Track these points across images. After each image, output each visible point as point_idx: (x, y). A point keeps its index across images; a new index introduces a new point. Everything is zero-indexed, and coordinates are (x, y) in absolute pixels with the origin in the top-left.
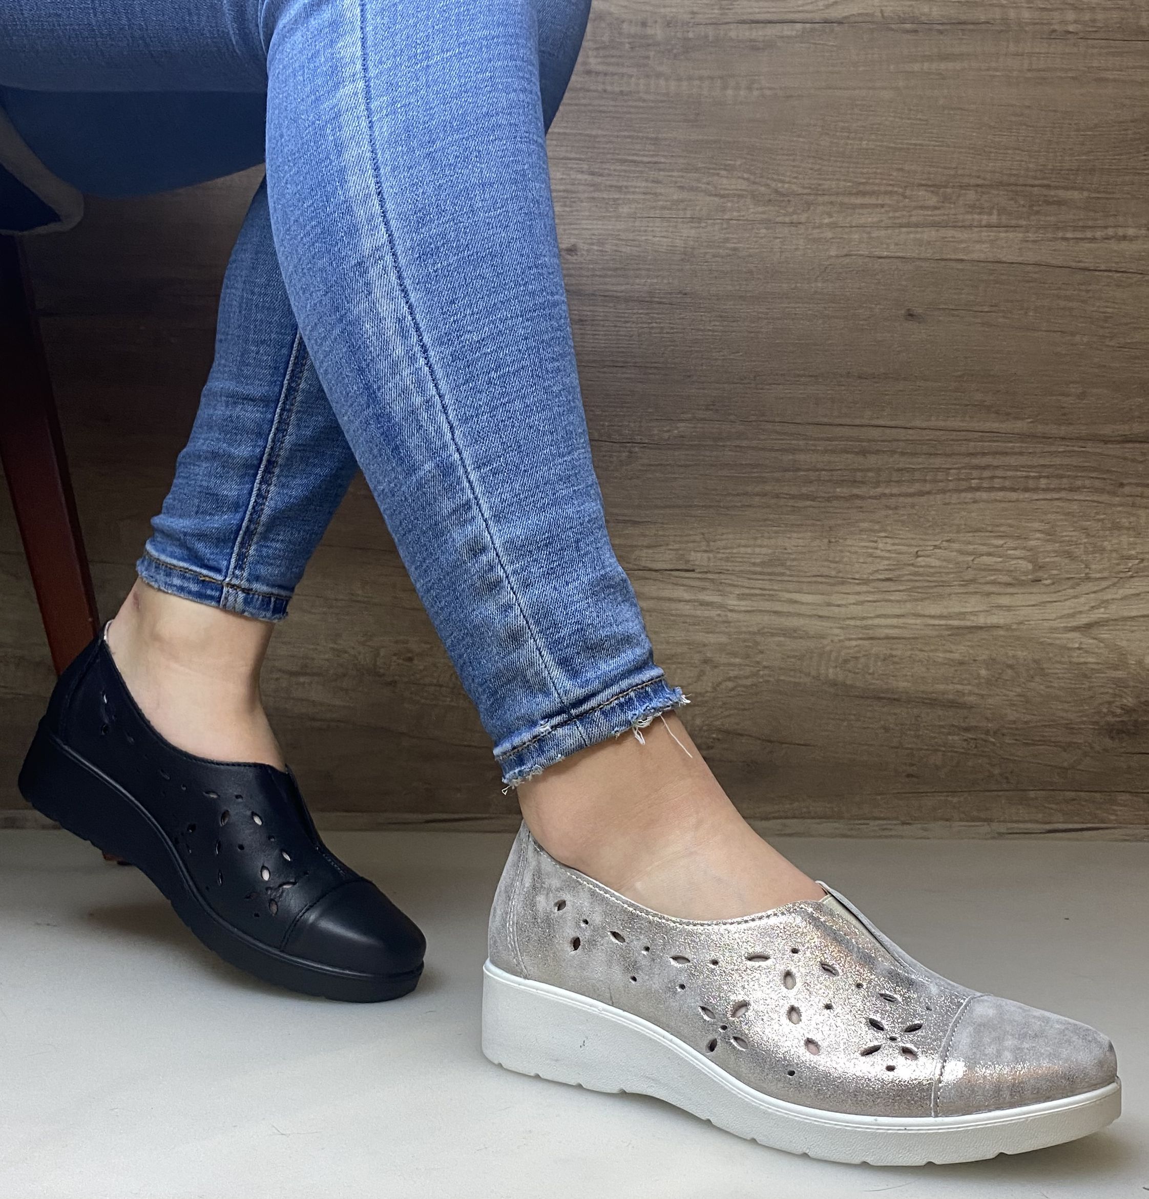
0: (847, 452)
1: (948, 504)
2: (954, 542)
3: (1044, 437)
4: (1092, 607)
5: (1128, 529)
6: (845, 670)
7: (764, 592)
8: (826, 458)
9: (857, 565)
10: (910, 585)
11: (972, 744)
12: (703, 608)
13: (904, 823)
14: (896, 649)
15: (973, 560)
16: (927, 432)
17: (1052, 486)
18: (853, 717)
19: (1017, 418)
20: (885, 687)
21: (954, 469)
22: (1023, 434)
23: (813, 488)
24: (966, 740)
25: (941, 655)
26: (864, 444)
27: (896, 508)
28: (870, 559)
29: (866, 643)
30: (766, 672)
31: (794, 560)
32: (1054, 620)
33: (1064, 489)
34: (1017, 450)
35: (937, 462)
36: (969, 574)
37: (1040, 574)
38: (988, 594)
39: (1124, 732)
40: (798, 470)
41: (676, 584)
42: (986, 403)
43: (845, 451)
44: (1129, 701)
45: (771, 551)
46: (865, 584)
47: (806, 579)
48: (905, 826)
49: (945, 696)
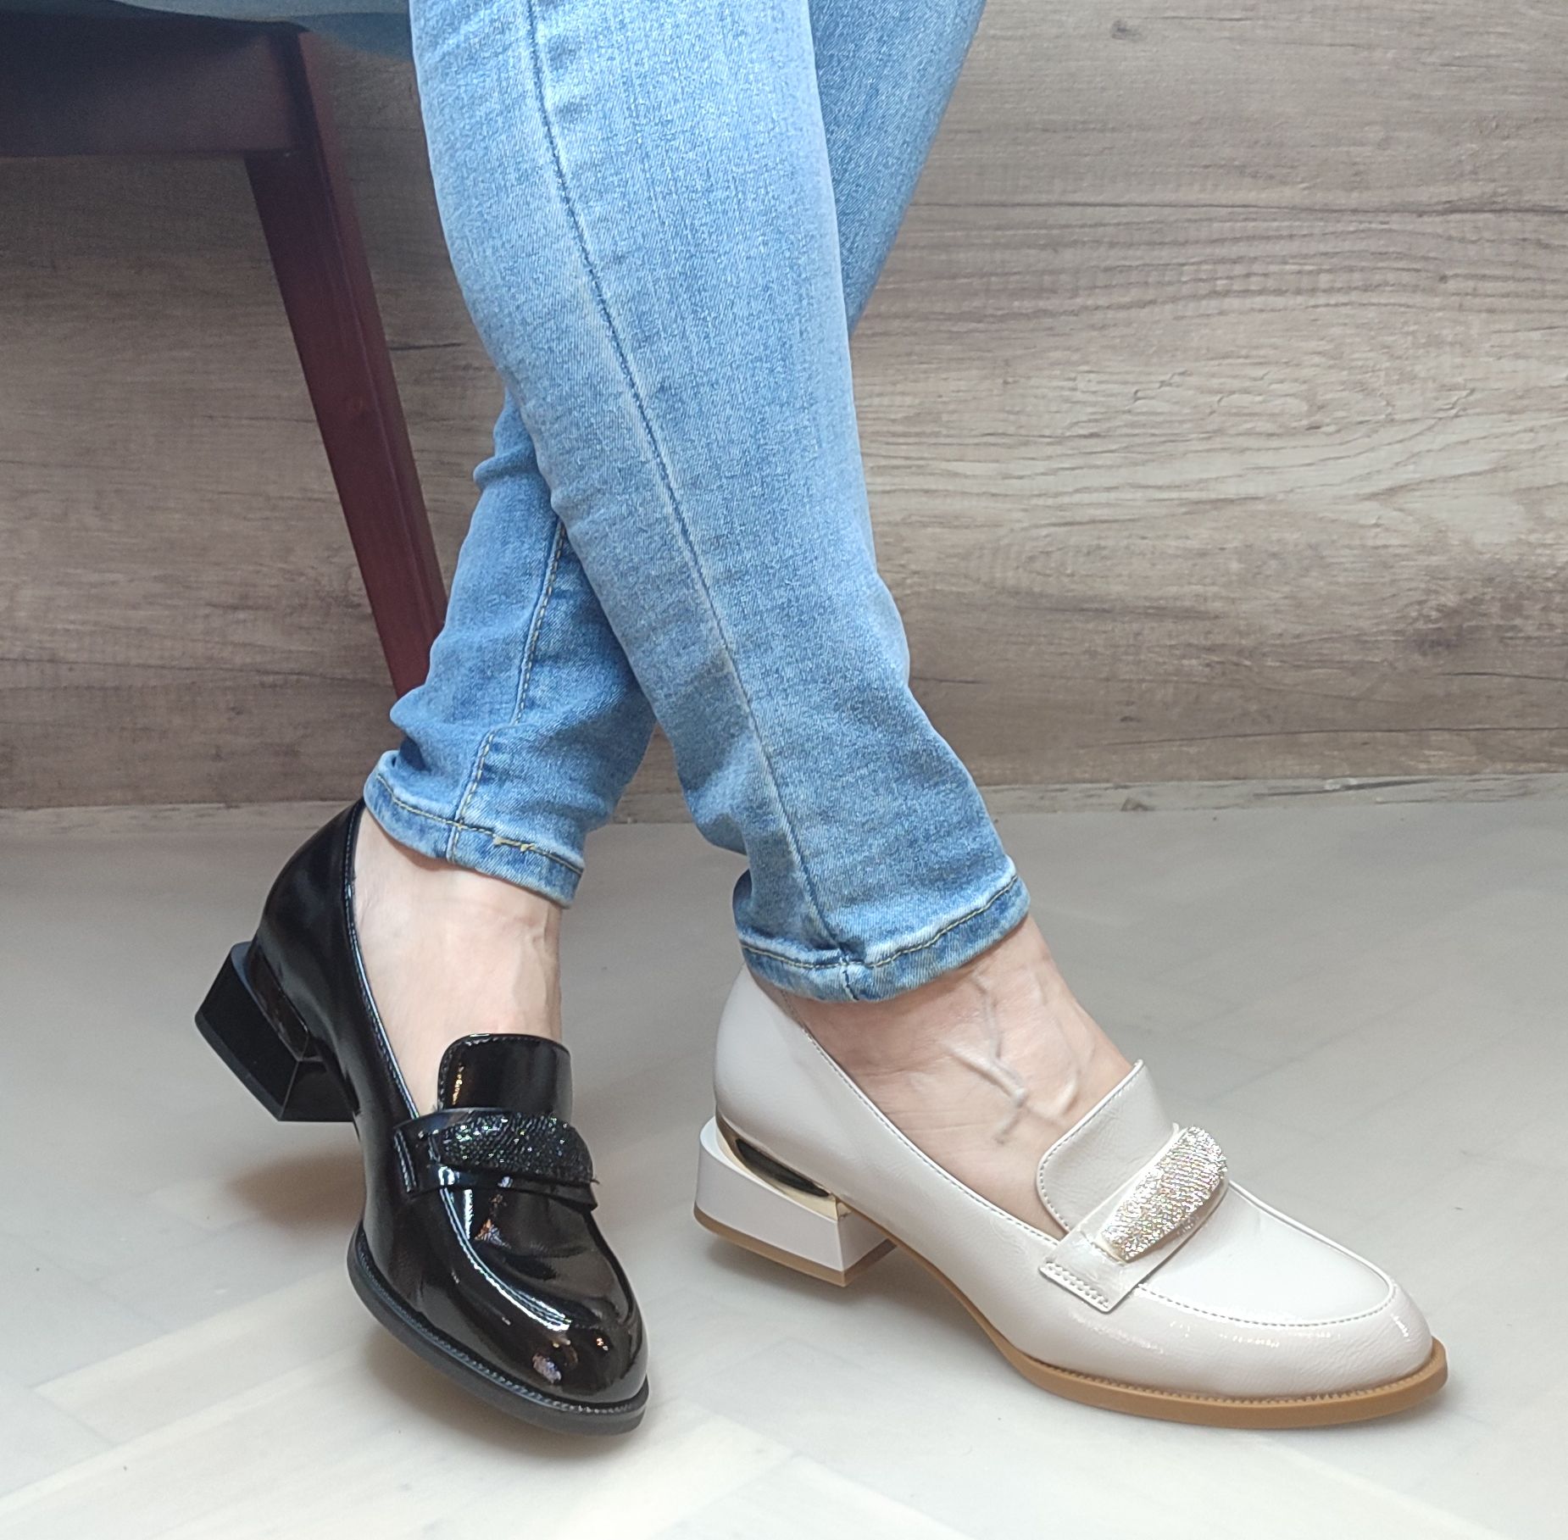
0: (1029, 247)
1: (1183, 317)
2: (1190, 375)
3: (1327, 211)
4: (1397, 464)
5: (1452, 344)
6: (1031, 572)
7: (909, 462)
9: (1047, 416)
10: (1126, 441)
11: (1218, 669)
13: (1117, 787)
14: (1106, 537)
15: (1220, 401)
16: (1148, 210)
17: (1338, 285)
18: (1042, 639)
19: (1283, 183)
20: (1090, 593)
21: (1193, 264)
22: (1294, 208)
23: (977, 303)
24: (1208, 665)
25: (1174, 543)
26: (1055, 232)
27: (1103, 327)
28: (1065, 406)
30: (916, 579)
31: (953, 412)
32: (1340, 485)
33: (1355, 288)
34: (1285, 233)
35: (1164, 255)
36: (1214, 423)
37: (1317, 418)
38: (1243, 450)
39: (1439, 644)
40: (954, 277)
42: (1236, 163)
44: (1451, 600)
45: (917, 401)
46: (1059, 443)
47: (971, 441)
48: (1120, 790)
49: (1178, 604)
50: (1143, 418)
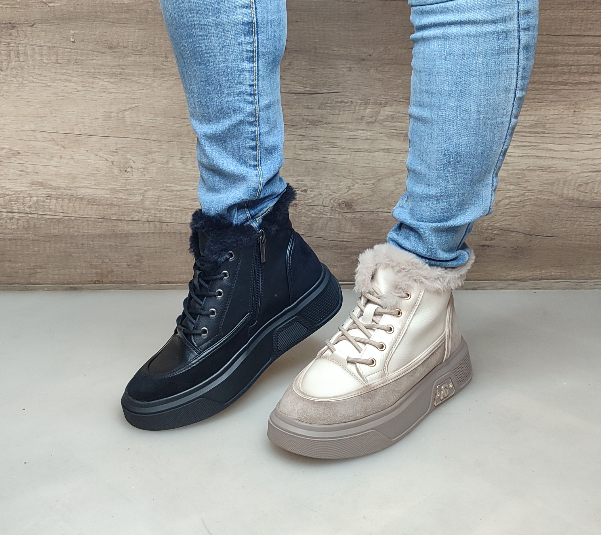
8: (576, 58)
29: (594, 174)
43: (588, 53)
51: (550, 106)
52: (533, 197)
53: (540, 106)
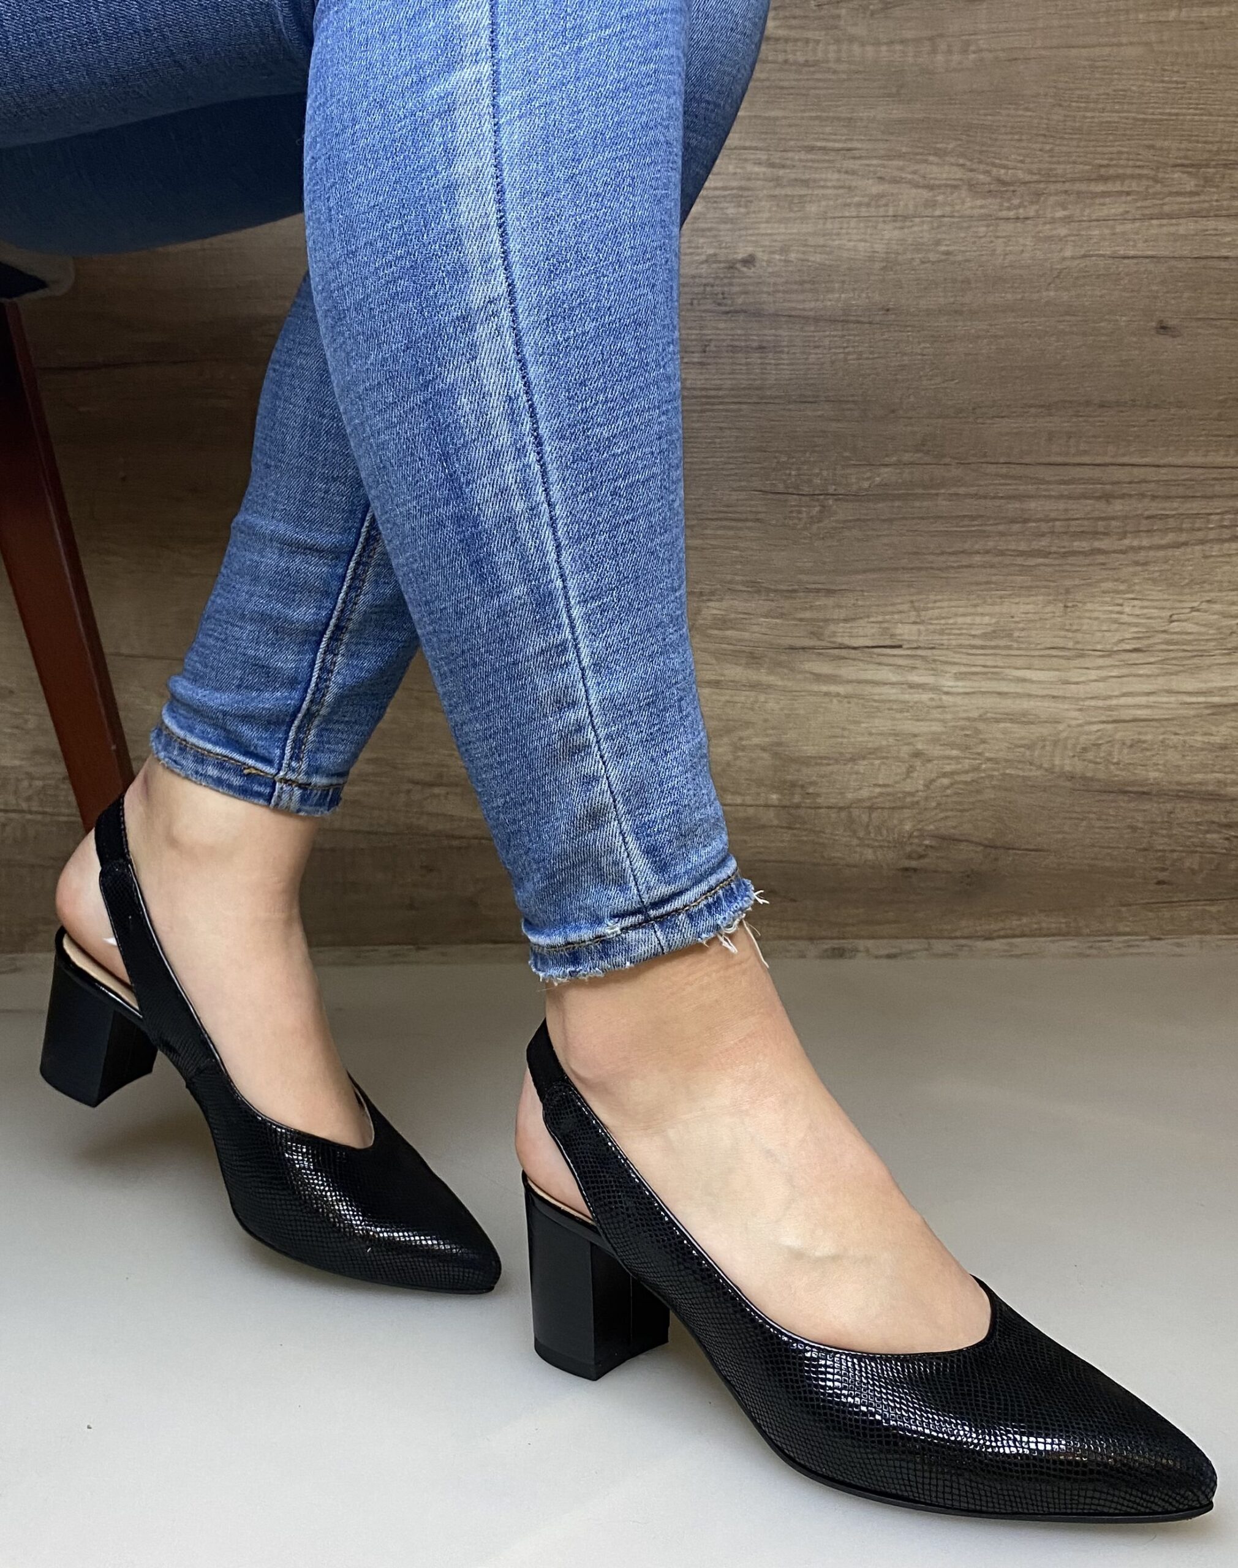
0: (1086, 498)
1: (1208, 557)
2: (1215, 602)
6: (1084, 761)
7: (987, 670)
8: (1061, 505)
9: (1099, 634)
10: (1162, 655)
12: (912, 691)
13: (1153, 939)
14: (1146, 733)
16: (1185, 470)
18: (1092, 816)
20: (1132, 778)
21: (1218, 514)
23: (1044, 542)
24: (1227, 839)
25: (1199, 738)
26: (1108, 487)
27: (1146, 564)
28: (1113, 626)
29: (1110, 726)
30: (989, 765)
31: (1023, 629)
35: (1195, 506)
40: (1026, 521)
41: (880, 664)
43: (1084, 496)
45: (994, 621)
46: (1109, 656)
47: (1037, 653)
48: (1155, 941)
49: (1204, 788)
50: (1175, 637)
51: (1019, 596)
52: (996, 773)
53: (1001, 597)
